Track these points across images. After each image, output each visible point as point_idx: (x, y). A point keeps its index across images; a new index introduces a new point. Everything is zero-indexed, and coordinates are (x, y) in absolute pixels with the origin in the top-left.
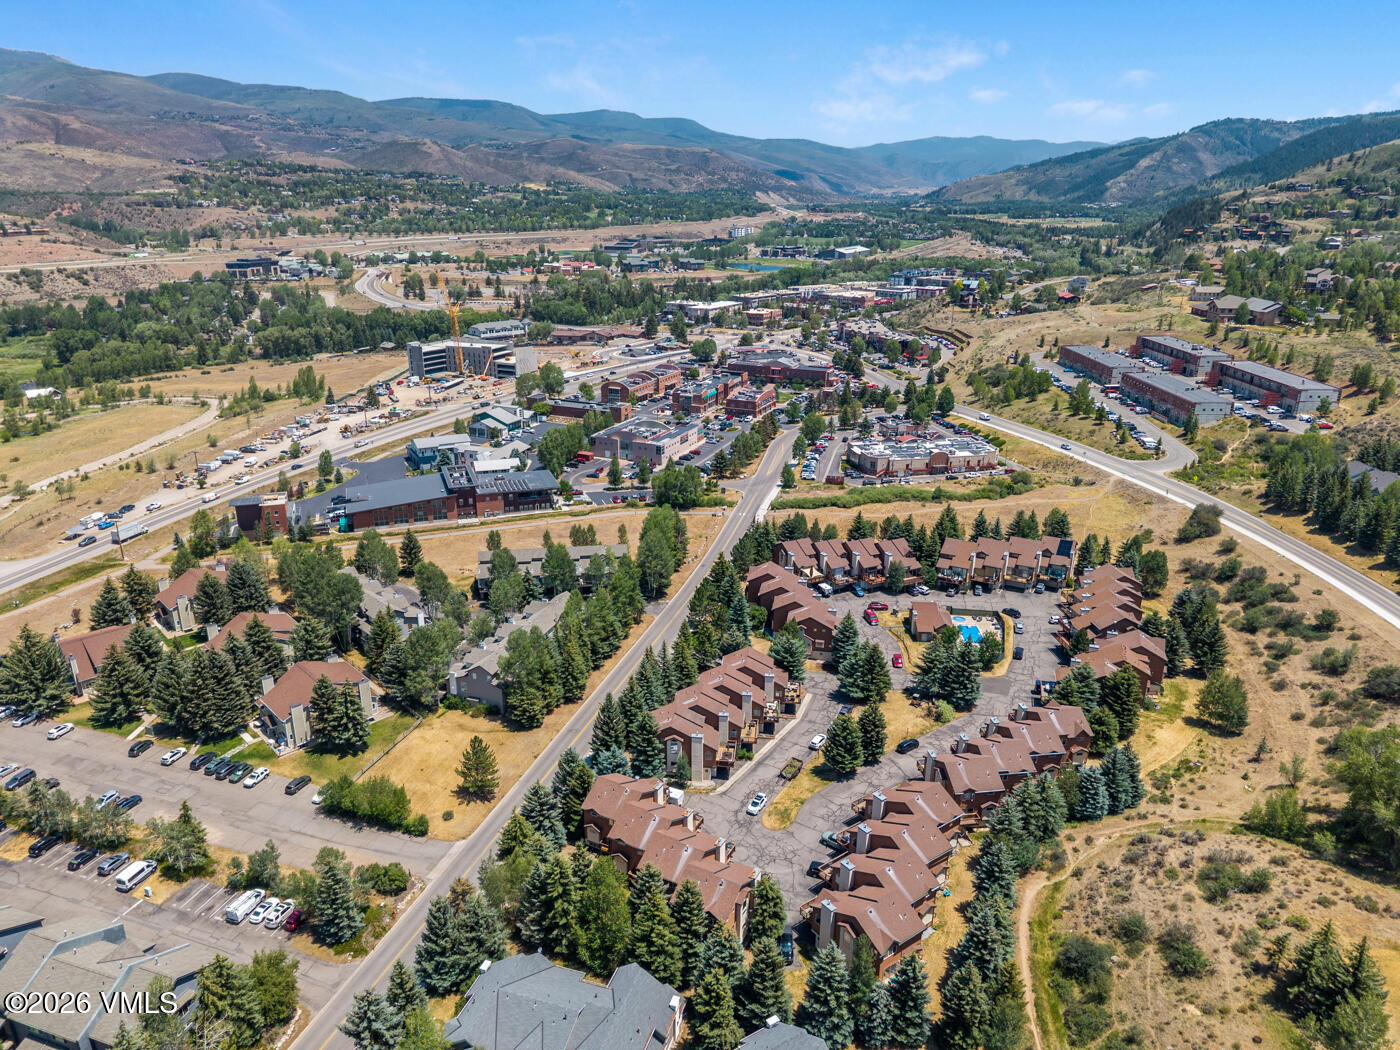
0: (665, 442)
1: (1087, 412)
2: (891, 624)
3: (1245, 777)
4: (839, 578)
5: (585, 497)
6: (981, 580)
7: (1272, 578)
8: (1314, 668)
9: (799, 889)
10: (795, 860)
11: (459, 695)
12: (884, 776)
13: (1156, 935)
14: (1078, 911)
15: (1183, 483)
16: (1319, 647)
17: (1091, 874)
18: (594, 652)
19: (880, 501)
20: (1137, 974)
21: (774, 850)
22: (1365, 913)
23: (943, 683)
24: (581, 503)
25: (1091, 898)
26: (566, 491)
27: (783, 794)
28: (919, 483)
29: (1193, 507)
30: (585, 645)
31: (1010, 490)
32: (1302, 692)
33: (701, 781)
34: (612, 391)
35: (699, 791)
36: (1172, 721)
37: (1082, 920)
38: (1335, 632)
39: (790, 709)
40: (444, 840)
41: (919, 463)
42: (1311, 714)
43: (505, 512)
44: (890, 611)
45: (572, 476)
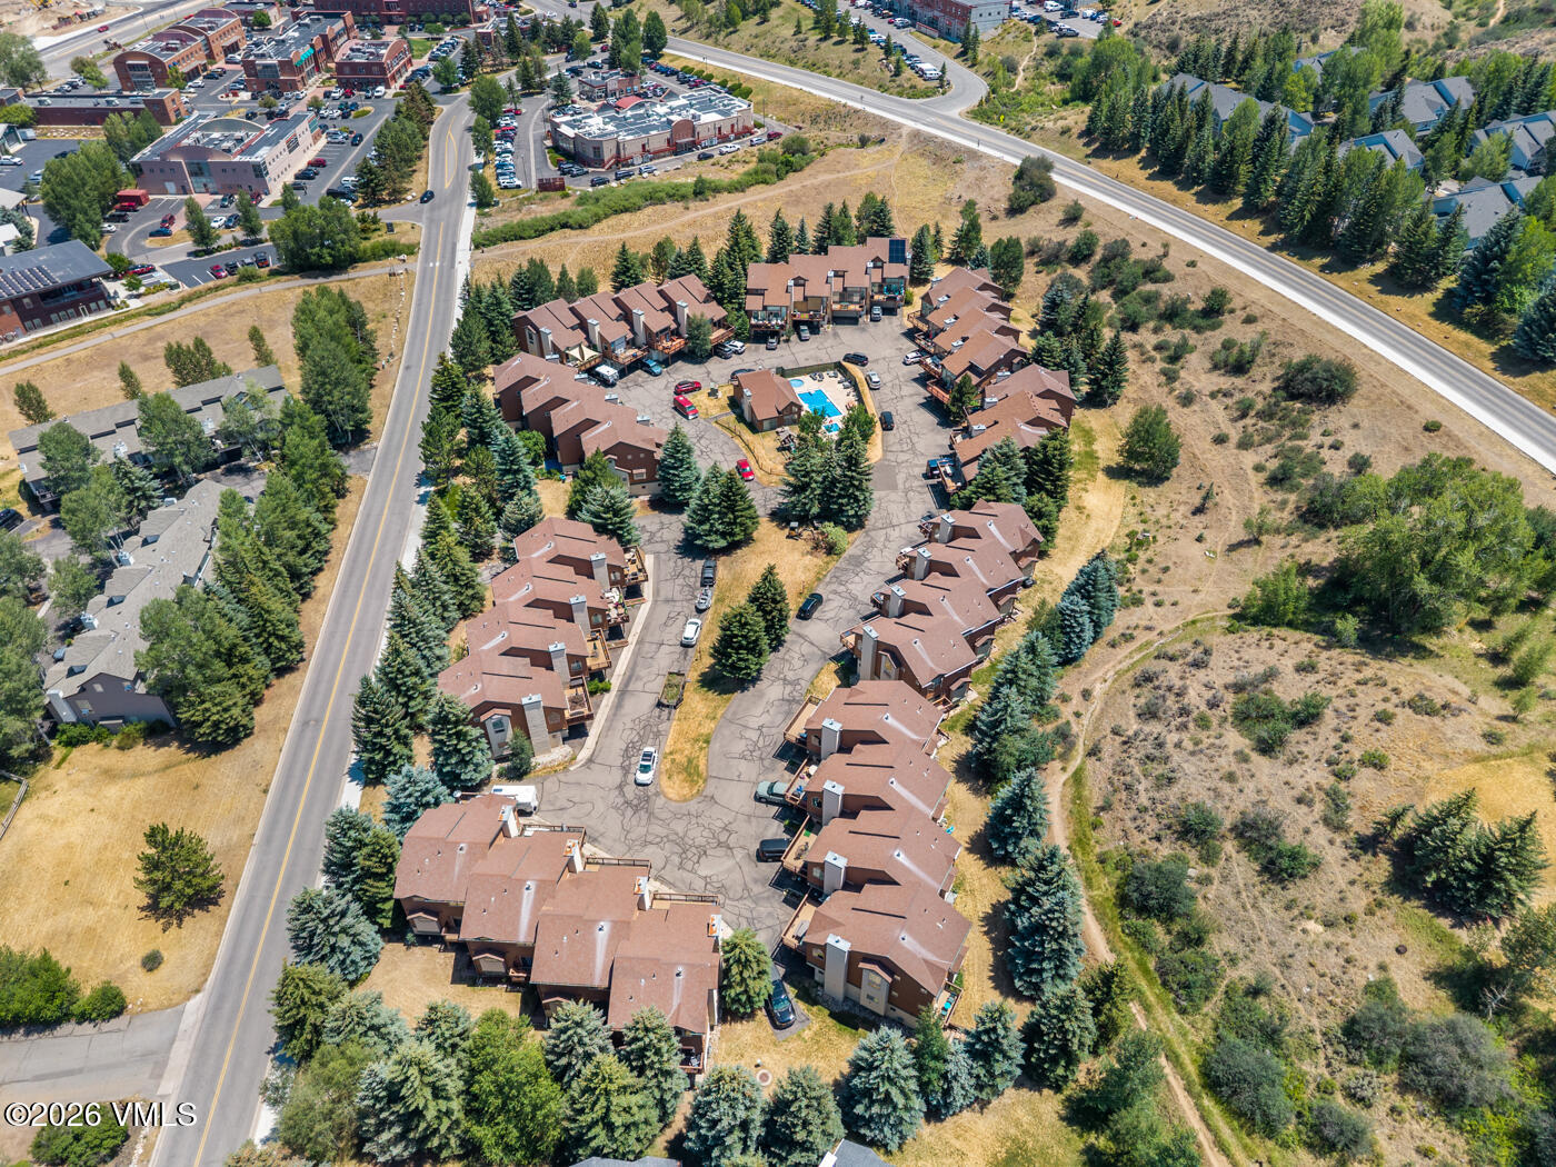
0: (263, 154)
1: (842, 32)
2: (715, 412)
3: (1199, 539)
4: (625, 355)
5: (161, 276)
6: (805, 317)
7: (1138, 254)
8: (1216, 367)
9: (757, 889)
10: (732, 841)
11: (81, 721)
12: (797, 663)
13: (1227, 824)
14: (1119, 810)
15: (986, 127)
16: (1215, 339)
17: (1111, 747)
18: (295, 575)
19: (626, 210)
20: (1227, 890)
21: (698, 836)
22: (1426, 718)
23: (826, 498)
24: (158, 287)
25: (1128, 787)
26: (122, 269)
27: (675, 734)
28: (669, 172)
29: (1018, 162)
30: (278, 574)
31: (790, 167)
32: (1213, 403)
33: (550, 754)
34: (133, 67)
35: (552, 771)
36: (1093, 478)
37: (1130, 825)
38: (1227, 316)
39: (633, 592)
40: (162, 1008)
41: (658, 140)
42: (1235, 434)
43: (27, 330)
44: (705, 390)
45: (123, 238)
